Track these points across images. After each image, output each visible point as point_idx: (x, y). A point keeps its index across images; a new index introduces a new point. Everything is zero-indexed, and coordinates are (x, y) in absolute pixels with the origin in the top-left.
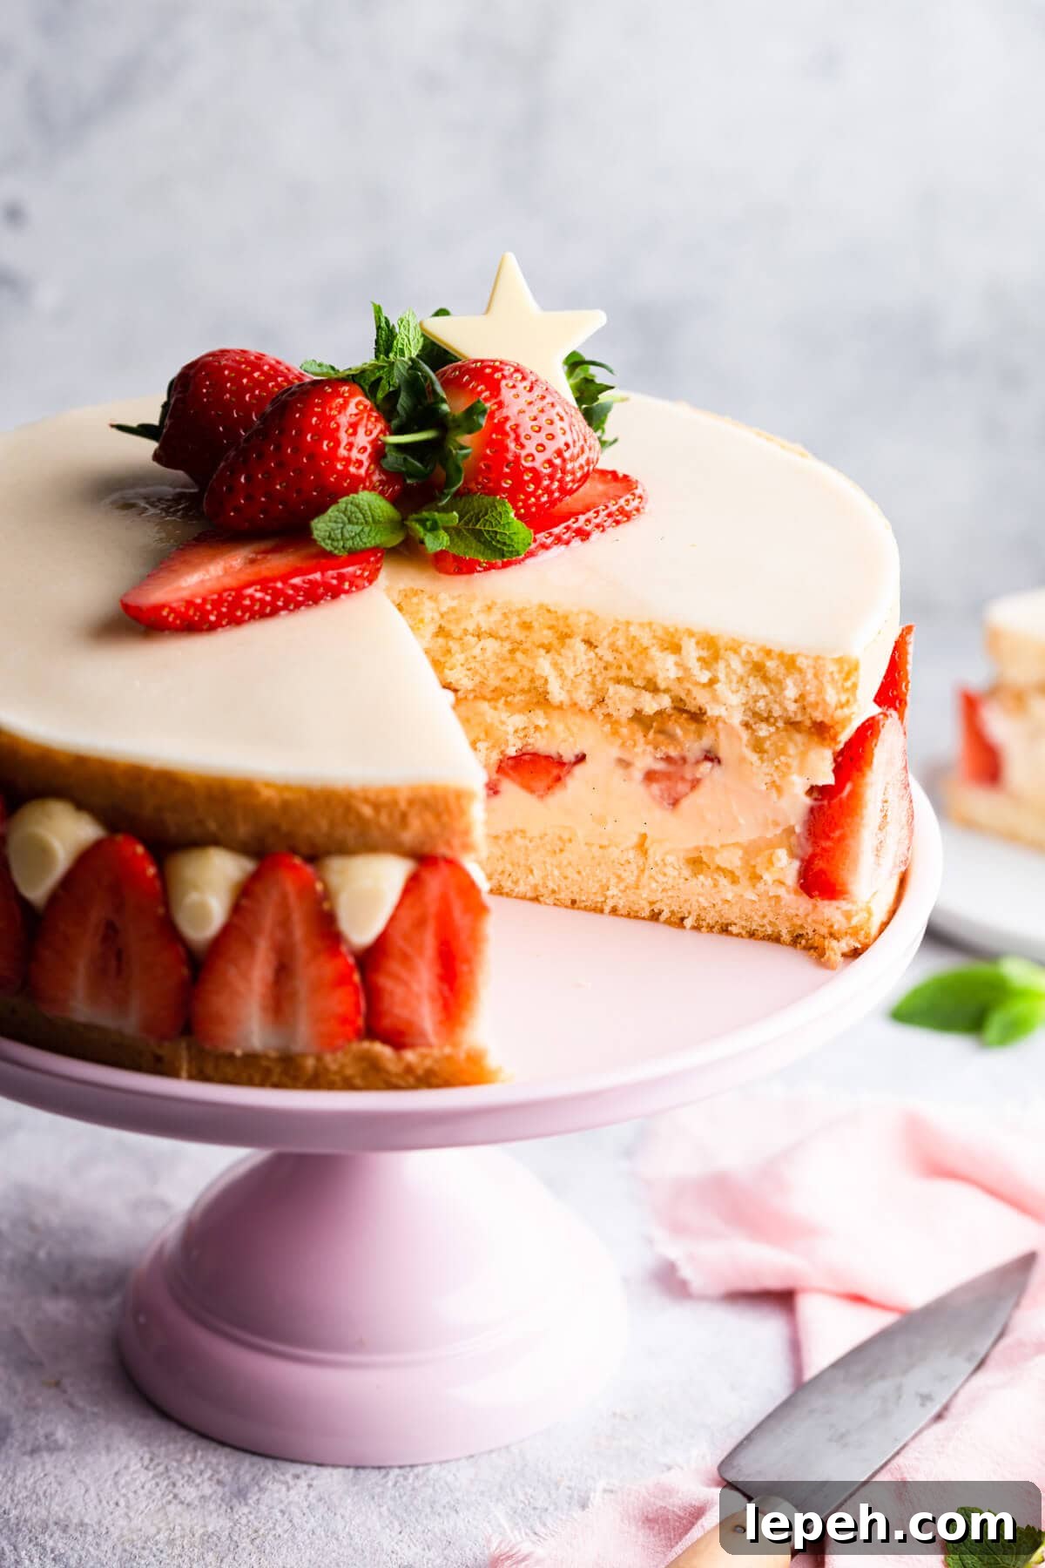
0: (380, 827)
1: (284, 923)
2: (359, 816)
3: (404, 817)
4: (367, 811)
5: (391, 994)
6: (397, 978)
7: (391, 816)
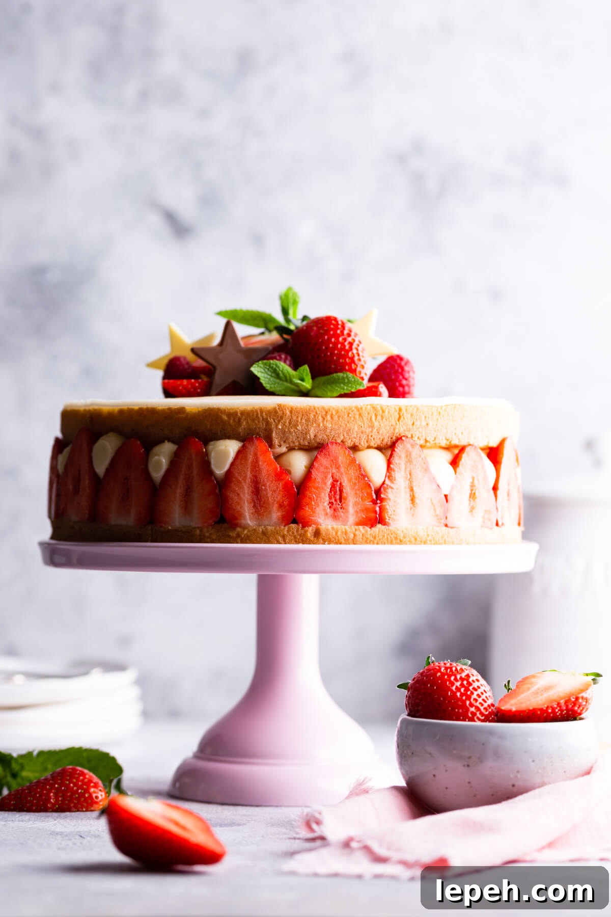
0: (230, 425)
1: (190, 467)
2: (222, 420)
3: (240, 420)
4: (225, 417)
5: (232, 499)
6: (235, 491)
7: (234, 420)
